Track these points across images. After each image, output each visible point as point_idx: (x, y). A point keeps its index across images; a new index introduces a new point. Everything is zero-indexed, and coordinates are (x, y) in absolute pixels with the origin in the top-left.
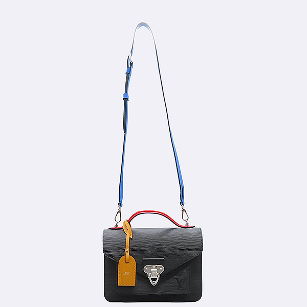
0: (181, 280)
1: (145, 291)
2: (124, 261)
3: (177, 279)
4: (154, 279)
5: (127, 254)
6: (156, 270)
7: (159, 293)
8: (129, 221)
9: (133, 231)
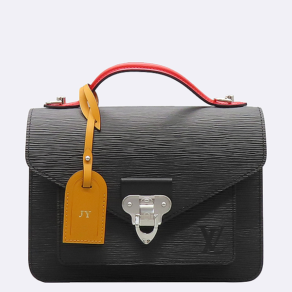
0: (213, 230)
1: (127, 258)
2: (79, 184)
3: (203, 227)
4: (147, 229)
5: (88, 168)
6: (152, 206)
7: (159, 262)
8: (93, 87)
9: (103, 115)
